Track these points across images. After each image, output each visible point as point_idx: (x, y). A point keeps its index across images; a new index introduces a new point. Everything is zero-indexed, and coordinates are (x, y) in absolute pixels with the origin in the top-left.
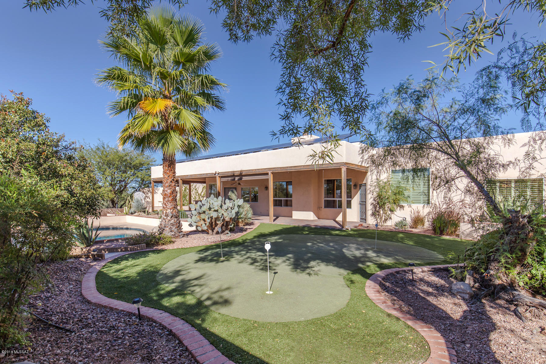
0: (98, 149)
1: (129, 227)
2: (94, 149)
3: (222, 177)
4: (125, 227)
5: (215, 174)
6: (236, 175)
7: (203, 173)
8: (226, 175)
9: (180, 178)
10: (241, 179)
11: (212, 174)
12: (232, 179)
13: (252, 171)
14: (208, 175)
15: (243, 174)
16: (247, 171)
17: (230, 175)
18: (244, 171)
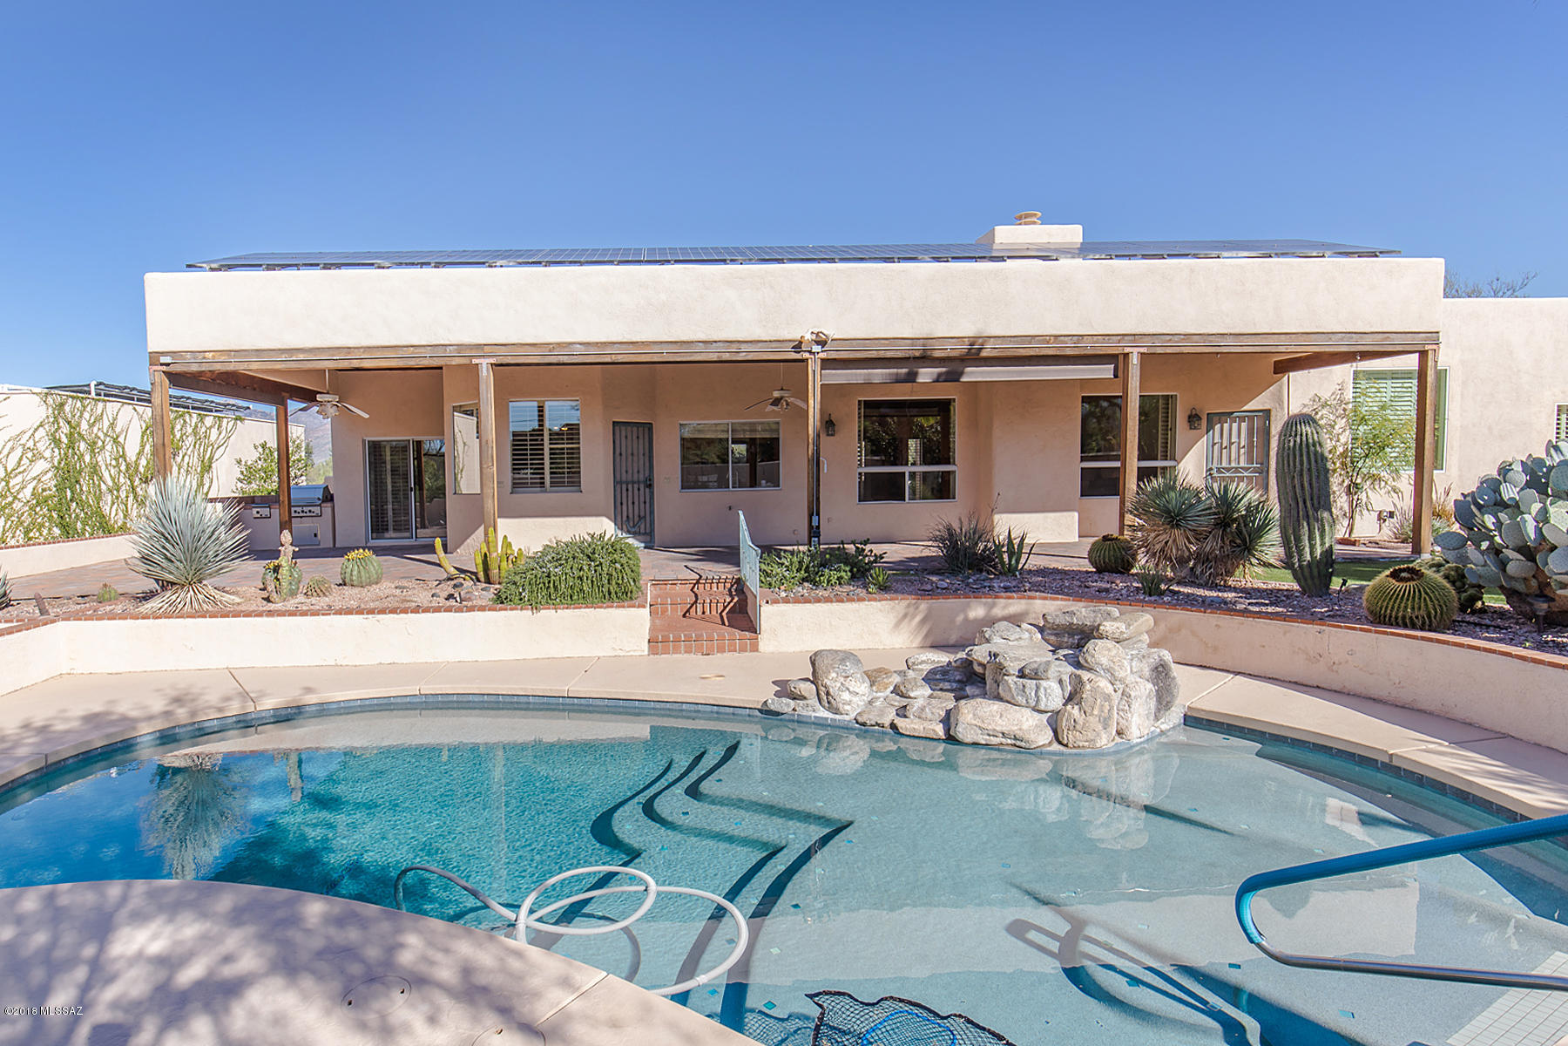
3: (833, 363)
5: (798, 347)
6: (937, 354)
7: (703, 338)
8: (873, 355)
9: (493, 361)
10: (953, 377)
11: (774, 345)
12: (897, 374)
13: (1039, 341)
14: (744, 348)
15: (984, 354)
16: (1014, 342)
17: (907, 356)
18: (992, 339)
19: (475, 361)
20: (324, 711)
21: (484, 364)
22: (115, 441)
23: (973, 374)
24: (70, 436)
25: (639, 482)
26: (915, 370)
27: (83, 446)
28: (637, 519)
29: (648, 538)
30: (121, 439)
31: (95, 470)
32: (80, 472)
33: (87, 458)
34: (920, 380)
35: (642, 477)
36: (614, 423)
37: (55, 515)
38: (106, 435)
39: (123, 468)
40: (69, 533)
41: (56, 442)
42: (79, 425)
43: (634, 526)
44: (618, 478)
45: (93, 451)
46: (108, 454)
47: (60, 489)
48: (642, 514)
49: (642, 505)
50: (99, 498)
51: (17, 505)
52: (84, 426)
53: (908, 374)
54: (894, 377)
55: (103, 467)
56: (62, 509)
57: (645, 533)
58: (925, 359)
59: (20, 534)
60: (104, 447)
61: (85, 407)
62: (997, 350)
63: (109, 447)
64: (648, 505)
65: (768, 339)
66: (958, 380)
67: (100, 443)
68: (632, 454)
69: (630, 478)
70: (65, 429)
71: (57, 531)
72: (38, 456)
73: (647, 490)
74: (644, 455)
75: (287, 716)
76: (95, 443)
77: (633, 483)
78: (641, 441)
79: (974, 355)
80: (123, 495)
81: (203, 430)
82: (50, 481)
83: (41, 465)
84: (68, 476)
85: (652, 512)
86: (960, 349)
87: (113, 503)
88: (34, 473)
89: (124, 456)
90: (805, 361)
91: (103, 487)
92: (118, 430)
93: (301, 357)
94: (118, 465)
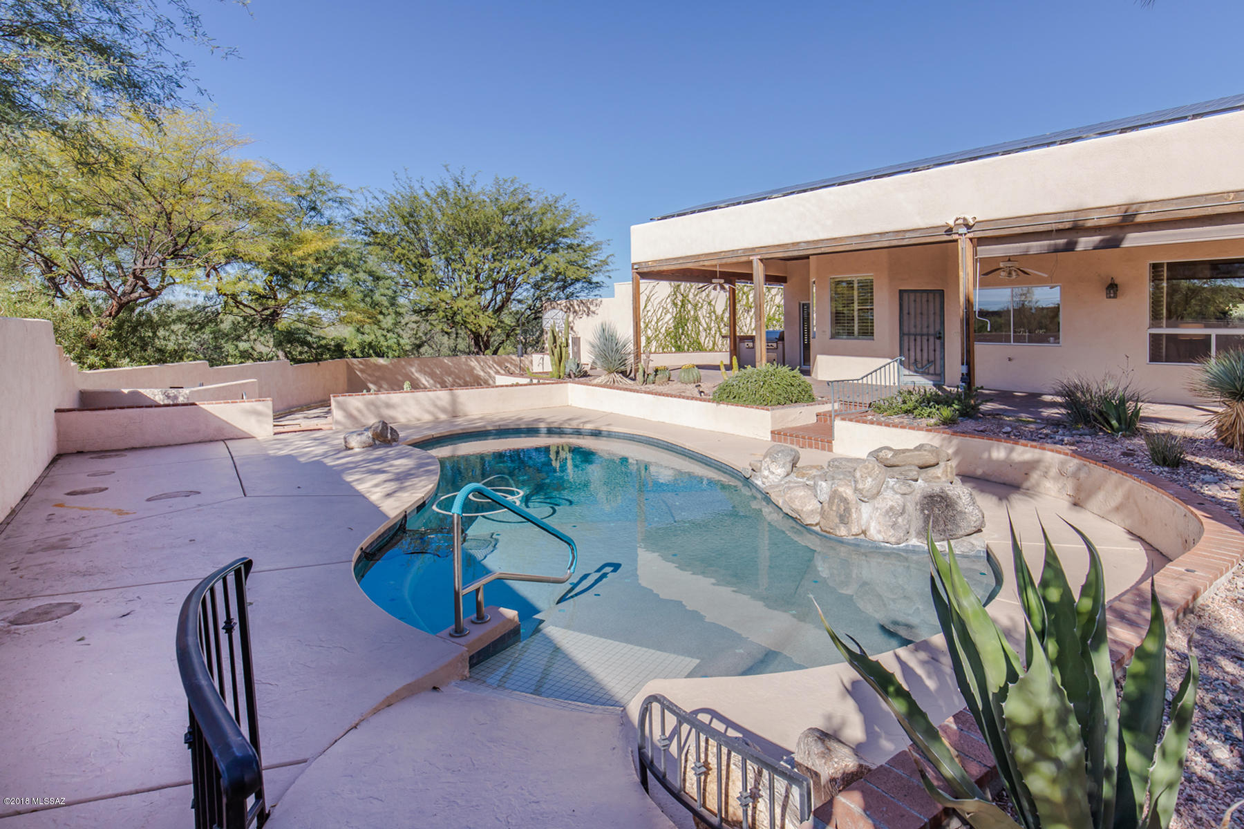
0: (444, 193)
1: (604, 428)
2: (433, 194)
3: (981, 241)
4: (589, 426)
5: (949, 231)
6: (1089, 224)
7: (879, 231)
8: (1018, 231)
9: (759, 257)
10: (1114, 243)
11: (930, 231)
12: (1056, 245)
13: (1213, 199)
14: (907, 235)
15: (1139, 219)
16: (1176, 204)
17: (1050, 229)
18: (1148, 204)
19: (751, 258)
20: (610, 435)
21: (755, 259)
22: (709, 304)
23: (1133, 240)
24: (682, 301)
25: (928, 335)
26: (1075, 239)
27: (690, 306)
28: (925, 362)
29: (938, 378)
30: (713, 303)
31: (696, 319)
32: (688, 320)
33: (692, 313)
34: (1080, 248)
35: (932, 331)
36: (901, 292)
37: (673, 341)
38: (704, 301)
39: (714, 318)
40: (679, 349)
41: (675, 304)
42: (688, 296)
43: (922, 368)
44: (906, 330)
45: (695, 309)
46: (704, 311)
47: (676, 328)
48: (932, 358)
49: (932, 353)
50: (698, 334)
51: (660, 336)
52: (691, 296)
53: (1067, 244)
54: (1046, 248)
55: (701, 318)
56: (677, 338)
57: (935, 374)
58: (1077, 229)
59: (661, 349)
60: (702, 307)
61: (692, 287)
62: (1154, 214)
63: (705, 307)
64: (938, 353)
65: (925, 227)
66: (1117, 246)
67: (700, 305)
68: (921, 314)
69: (918, 331)
70: (680, 298)
71: (673, 349)
72: (668, 311)
73: (938, 342)
74: (934, 313)
75: (596, 434)
76: (697, 305)
77: (922, 335)
78: (931, 304)
79: (1128, 221)
80: (713, 332)
81: (770, 296)
82: (671, 323)
83: (669, 316)
84: (680, 322)
85: (943, 358)
86: (1113, 217)
87: (706, 337)
88: (666, 320)
89: (714, 312)
90: (956, 241)
91: (701, 328)
92: (711, 298)
93: (681, 261)
94: (710, 317)
